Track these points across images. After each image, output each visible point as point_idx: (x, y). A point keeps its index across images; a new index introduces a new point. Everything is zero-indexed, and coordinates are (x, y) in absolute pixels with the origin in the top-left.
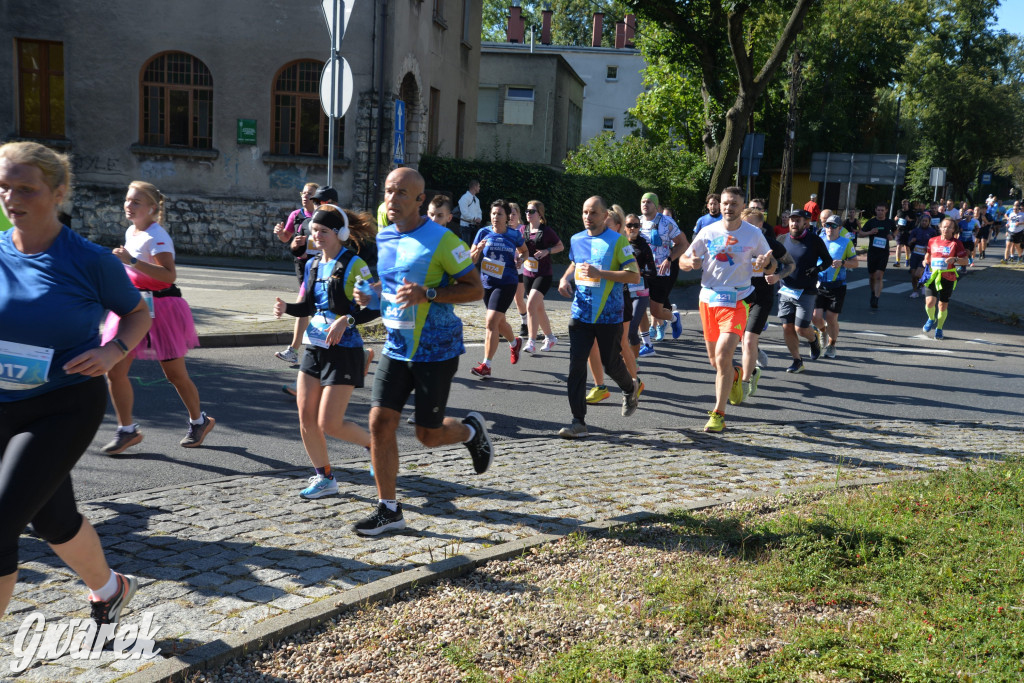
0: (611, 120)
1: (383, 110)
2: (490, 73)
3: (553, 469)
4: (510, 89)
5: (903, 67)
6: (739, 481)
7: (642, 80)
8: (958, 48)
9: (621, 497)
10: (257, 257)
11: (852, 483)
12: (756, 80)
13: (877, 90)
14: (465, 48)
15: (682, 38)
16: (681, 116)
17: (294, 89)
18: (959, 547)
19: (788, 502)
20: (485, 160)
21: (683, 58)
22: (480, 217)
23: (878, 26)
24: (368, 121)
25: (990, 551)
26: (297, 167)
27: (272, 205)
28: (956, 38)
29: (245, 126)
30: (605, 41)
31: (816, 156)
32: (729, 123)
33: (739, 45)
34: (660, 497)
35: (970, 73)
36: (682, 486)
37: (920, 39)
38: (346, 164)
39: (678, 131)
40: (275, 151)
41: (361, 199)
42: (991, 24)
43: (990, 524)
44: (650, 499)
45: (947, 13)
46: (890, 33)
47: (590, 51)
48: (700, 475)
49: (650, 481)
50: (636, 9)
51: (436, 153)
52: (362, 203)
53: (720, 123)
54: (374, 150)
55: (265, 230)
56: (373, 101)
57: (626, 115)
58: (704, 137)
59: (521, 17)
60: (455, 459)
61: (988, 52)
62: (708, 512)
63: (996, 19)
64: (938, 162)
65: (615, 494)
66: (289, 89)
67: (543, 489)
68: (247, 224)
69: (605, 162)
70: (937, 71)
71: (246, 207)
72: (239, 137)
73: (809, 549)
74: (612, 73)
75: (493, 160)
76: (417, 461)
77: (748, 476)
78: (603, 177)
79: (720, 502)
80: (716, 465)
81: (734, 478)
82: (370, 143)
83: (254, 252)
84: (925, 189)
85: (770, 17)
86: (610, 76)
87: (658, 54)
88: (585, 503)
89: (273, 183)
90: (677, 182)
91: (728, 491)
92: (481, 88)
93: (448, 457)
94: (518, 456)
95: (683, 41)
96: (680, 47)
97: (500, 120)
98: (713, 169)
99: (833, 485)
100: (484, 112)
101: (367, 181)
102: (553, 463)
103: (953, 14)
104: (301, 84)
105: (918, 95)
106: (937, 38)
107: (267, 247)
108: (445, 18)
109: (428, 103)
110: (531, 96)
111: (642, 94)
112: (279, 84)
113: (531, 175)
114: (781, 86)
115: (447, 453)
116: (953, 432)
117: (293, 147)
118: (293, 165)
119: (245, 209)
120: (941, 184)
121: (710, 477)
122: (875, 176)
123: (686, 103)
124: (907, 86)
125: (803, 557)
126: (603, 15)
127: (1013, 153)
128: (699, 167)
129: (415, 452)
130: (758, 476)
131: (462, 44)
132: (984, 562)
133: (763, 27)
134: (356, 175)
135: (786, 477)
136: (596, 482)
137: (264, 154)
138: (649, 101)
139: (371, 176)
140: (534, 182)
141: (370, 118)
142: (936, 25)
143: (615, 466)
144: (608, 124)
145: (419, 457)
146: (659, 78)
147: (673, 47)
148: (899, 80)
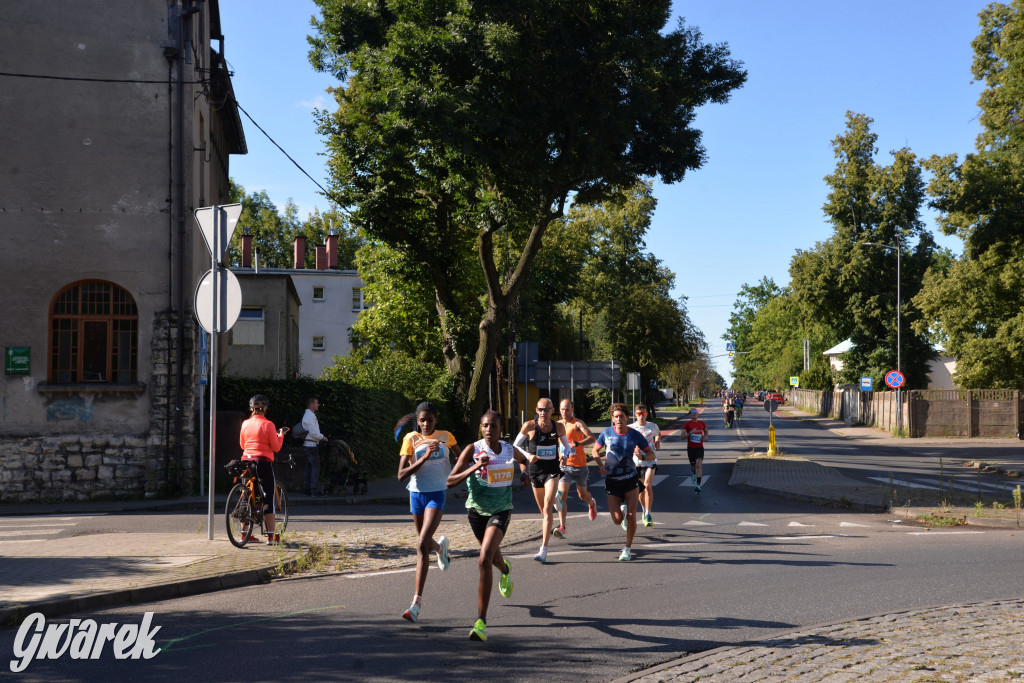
0: (322, 339)
1: (183, 330)
8: (617, 269)
10: (31, 501)
16: (406, 331)
17: (76, 312)
24: (165, 342)
26: (81, 395)
27: (49, 440)
28: (614, 260)
29: (15, 354)
31: (539, 364)
32: (483, 335)
37: (586, 261)
38: (141, 389)
40: (53, 380)
41: (160, 425)
42: (641, 249)
47: (295, 273)
52: (162, 429)
54: (174, 372)
55: (40, 469)
56: (171, 321)
58: (444, 350)
63: (645, 244)
64: (630, 368)
66: (69, 312)
68: (17, 464)
71: (17, 445)
72: (7, 366)
74: (318, 292)
82: (169, 365)
83: (26, 496)
86: (316, 296)
89: (51, 416)
97: (230, 342)
101: (167, 406)
103: (608, 239)
104: (84, 306)
106: (600, 259)
107: (43, 488)
110: (262, 316)
112: (56, 308)
113: (331, 391)
117: (74, 375)
118: (76, 394)
119: (15, 447)
120: (637, 388)
122: (593, 382)
123: (408, 317)
124: (582, 302)
128: (442, 380)
134: (153, 400)
137: (40, 384)
138: (372, 318)
139: (171, 400)
141: (169, 338)
142: (597, 249)
144: (318, 343)
146: (382, 296)
147: (409, 265)
148: (577, 295)
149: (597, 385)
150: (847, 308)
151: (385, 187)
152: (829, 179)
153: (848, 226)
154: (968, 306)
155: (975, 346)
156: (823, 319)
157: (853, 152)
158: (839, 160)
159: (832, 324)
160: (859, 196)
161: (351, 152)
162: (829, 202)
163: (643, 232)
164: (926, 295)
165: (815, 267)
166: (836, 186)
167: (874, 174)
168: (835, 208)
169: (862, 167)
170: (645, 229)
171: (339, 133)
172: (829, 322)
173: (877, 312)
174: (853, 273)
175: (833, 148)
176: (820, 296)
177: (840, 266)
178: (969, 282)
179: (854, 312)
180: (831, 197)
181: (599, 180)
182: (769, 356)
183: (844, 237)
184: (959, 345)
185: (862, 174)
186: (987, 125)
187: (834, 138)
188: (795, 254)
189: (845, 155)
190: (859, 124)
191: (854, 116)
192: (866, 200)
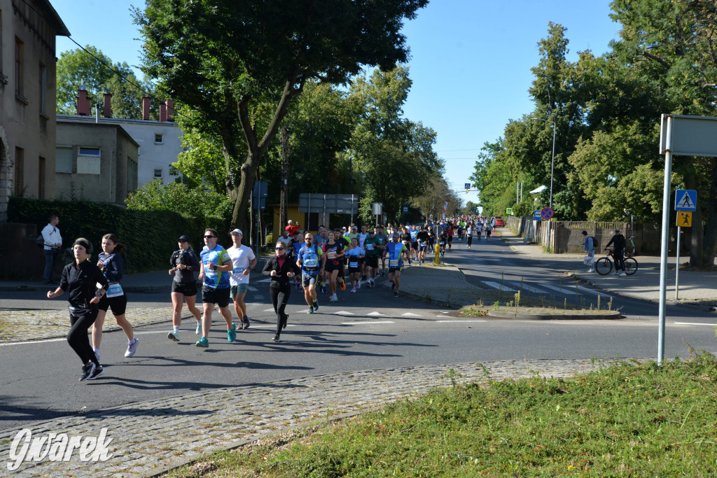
0: (160, 171)
2: (64, 137)
3: (124, 430)
4: (81, 148)
5: (350, 139)
6: (262, 424)
7: (181, 143)
8: (382, 129)
9: (177, 445)
11: (337, 417)
12: (259, 146)
13: (336, 153)
14: (44, 119)
15: (207, 116)
16: (209, 167)
18: (404, 454)
19: (295, 436)
20: (63, 200)
21: (208, 129)
22: (61, 242)
23: (333, 114)
25: (423, 454)
28: (380, 122)
30: (151, 116)
31: (302, 195)
32: (243, 174)
33: (246, 122)
34: (206, 442)
35: (390, 144)
36: (222, 432)
37: (360, 122)
39: (208, 179)
42: (400, 115)
43: (422, 436)
44: (199, 444)
45: (374, 107)
46: (342, 119)
47: (141, 123)
48: (235, 422)
49: (198, 431)
50: (173, 95)
51: (22, 195)
53: (237, 174)
57: (171, 167)
58: (227, 183)
59: (87, 98)
60: (43, 432)
61: (400, 132)
62: (241, 450)
63: (403, 112)
64: (377, 200)
65: (173, 444)
67: (116, 447)
69: (156, 201)
70: (371, 142)
73: (311, 468)
74: (158, 138)
75: (69, 199)
76: (9, 437)
77: (268, 420)
78: (156, 211)
79: (248, 441)
80: (246, 413)
81: (259, 422)
84: (370, 217)
85: (265, 105)
86: (157, 140)
87: (191, 126)
88: (150, 454)
90: (209, 214)
91: (255, 432)
92: (58, 148)
93: (37, 431)
94: (95, 423)
95: (208, 119)
96: (206, 122)
97: (75, 171)
98: (234, 205)
99: (325, 420)
100: (61, 165)
102: (124, 425)
105: (362, 157)
106: (369, 122)
108: (25, 97)
109: (14, 158)
110: (98, 154)
111: (181, 153)
113: (101, 211)
114: (275, 150)
115: (36, 427)
116: (397, 376)
120: (380, 213)
121: (242, 423)
122: (340, 209)
123: (213, 160)
124: (354, 152)
125: (307, 474)
126: (149, 98)
127: (419, 194)
128: (224, 203)
129: (7, 430)
130: (275, 418)
131: (41, 116)
132: (420, 463)
133: (262, 111)
135: (294, 417)
136: (158, 436)
138: (187, 158)
140: (103, 215)
142: (368, 114)
143: (173, 423)
144: (158, 173)
145: (11, 433)
146: (193, 142)
147: (202, 122)
148: (349, 147)
149: (341, 211)
150: (541, 162)
151: (180, 65)
152: (534, 70)
153: (545, 104)
154: (602, 164)
155: (604, 193)
156: (525, 169)
157: (551, 52)
158: (542, 57)
159: (531, 173)
160: (554, 83)
161: (157, 39)
162: (533, 87)
163: (402, 103)
164: (576, 155)
165: (520, 132)
166: (538, 75)
167: (565, 68)
168: (537, 91)
169: (558, 62)
170: (403, 101)
171: (149, 24)
172: (529, 171)
173: (561, 165)
174: (546, 137)
175: (538, 48)
176: (523, 152)
177: (538, 132)
178: (604, 148)
179: (546, 164)
180: (535, 83)
181: (338, 67)
182: (498, 193)
183: (542, 112)
184: (595, 190)
185: (556, 67)
186: (624, 37)
187: (539, 42)
188: (508, 122)
189: (546, 53)
190: (558, 31)
191: (554, 26)
192: (558, 85)
